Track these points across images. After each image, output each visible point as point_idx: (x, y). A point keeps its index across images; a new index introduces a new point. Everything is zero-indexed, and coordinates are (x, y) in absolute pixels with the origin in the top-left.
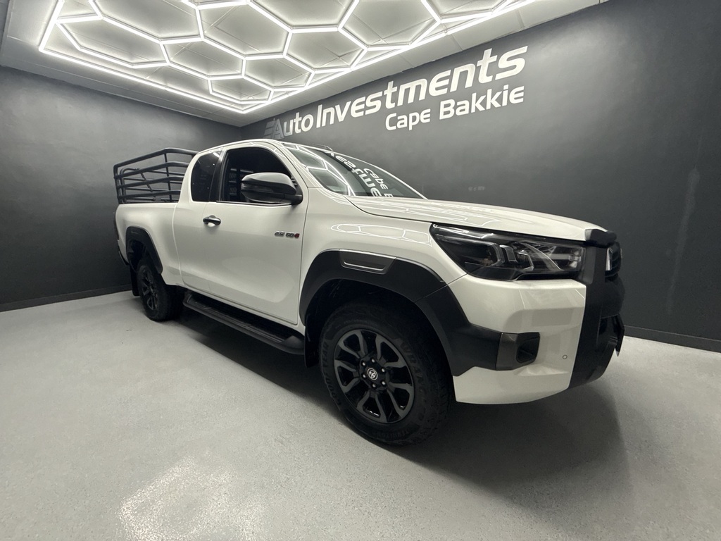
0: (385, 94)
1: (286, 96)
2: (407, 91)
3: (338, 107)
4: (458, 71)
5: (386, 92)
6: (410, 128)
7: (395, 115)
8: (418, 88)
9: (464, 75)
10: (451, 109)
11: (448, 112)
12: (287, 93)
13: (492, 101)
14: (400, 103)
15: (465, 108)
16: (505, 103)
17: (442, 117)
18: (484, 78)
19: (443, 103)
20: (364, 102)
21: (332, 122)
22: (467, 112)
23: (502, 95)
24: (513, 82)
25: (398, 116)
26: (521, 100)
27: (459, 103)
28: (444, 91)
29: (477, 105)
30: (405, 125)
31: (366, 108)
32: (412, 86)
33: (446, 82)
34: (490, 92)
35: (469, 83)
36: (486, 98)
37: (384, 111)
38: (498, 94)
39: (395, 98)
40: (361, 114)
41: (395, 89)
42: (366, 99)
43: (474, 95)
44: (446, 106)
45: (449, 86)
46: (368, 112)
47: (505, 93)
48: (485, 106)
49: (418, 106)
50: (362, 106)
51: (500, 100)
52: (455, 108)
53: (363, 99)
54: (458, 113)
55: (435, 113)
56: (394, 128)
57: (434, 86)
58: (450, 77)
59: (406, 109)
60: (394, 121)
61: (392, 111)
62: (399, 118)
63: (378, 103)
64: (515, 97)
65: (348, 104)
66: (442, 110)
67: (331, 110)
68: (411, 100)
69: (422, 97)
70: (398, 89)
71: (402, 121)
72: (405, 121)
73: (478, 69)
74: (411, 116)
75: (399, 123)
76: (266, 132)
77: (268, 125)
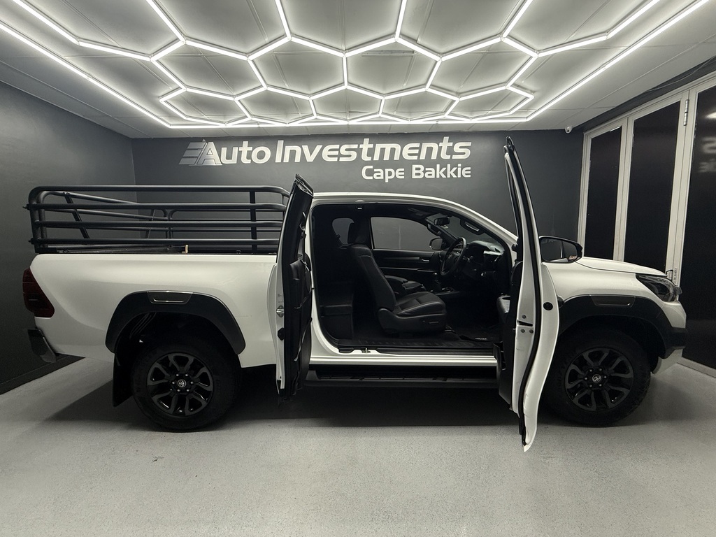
0: (361, 147)
1: (256, 126)
2: (383, 150)
3: (306, 148)
4: (425, 146)
5: (361, 146)
6: (387, 181)
7: (371, 167)
8: (393, 150)
9: (430, 150)
10: (421, 172)
11: (419, 174)
12: (257, 123)
13: (451, 173)
14: (376, 158)
15: (432, 173)
16: (459, 176)
17: (414, 177)
18: (444, 156)
19: (414, 167)
20: (338, 150)
21: (298, 159)
22: (433, 176)
23: (457, 169)
24: (465, 163)
25: (374, 168)
26: (469, 176)
27: (427, 169)
28: (415, 158)
29: (440, 173)
30: (382, 177)
31: (340, 155)
32: (388, 147)
33: (416, 151)
34: (449, 166)
35: (434, 157)
36: (446, 170)
37: (359, 162)
38: (455, 169)
39: (371, 153)
40: (335, 159)
41: (371, 146)
42: (340, 147)
43: (438, 166)
44: (417, 169)
45: (419, 155)
46: (342, 159)
47: (459, 169)
48: (446, 175)
49: (393, 164)
50: (336, 153)
51: (456, 172)
52: (425, 172)
53: (337, 147)
54: (427, 176)
55: (408, 172)
56: (371, 178)
57: (408, 151)
58: (420, 148)
59: (382, 164)
60: (370, 173)
61: (367, 163)
62: (375, 170)
63: (354, 155)
64: (465, 173)
65: (318, 148)
66: (414, 172)
67: (297, 149)
68: (386, 158)
69: (397, 157)
70: (374, 146)
71: (379, 174)
72: (382, 174)
73: (440, 148)
74: (387, 170)
75: (375, 175)
76: (187, 153)
77: (192, 145)
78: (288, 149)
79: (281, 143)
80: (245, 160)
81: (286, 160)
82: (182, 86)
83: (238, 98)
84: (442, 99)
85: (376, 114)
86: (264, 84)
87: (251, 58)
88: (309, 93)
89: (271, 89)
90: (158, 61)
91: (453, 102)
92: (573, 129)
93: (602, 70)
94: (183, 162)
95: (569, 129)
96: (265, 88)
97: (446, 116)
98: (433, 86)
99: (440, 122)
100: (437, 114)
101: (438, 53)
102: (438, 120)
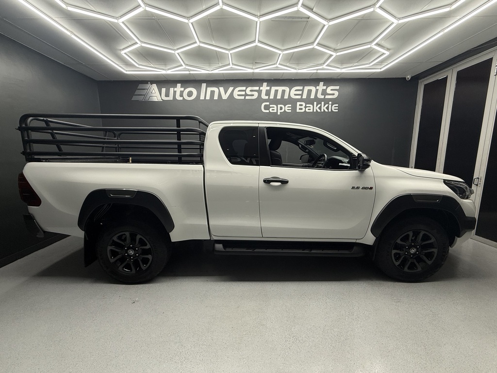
1: (188, 72)
2: (276, 91)
3: (222, 89)
4: (307, 88)
5: (261, 88)
6: (279, 114)
7: (268, 103)
8: (284, 92)
9: (310, 91)
10: (303, 107)
11: (301, 109)
12: (189, 70)
13: (324, 108)
14: (272, 97)
15: (310, 108)
16: (330, 111)
17: (298, 111)
18: (320, 96)
19: (298, 103)
20: (245, 91)
21: (216, 97)
22: (311, 111)
23: (328, 106)
24: (334, 101)
25: (270, 104)
26: (337, 111)
27: (307, 105)
28: (299, 97)
29: (316, 108)
30: (275, 111)
31: (246, 95)
32: (280, 89)
33: (300, 92)
34: (323, 103)
35: (312, 96)
36: (321, 106)
37: (259, 100)
38: (327, 105)
39: (268, 93)
40: (243, 98)
41: (268, 88)
42: (246, 89)
43: (315, 103)
44: (300, 105)
45: (302, 95)
46: (247, 98)
47: (330, 106)
48: (321, 110)
49: (283, 101)
50: (243, 93)
51: (327, 108)
52: (306, 107)
53: (244, 88)
54: (307, 111)
55: (294, 108)
56: (268, 111)
57: (294, 92)
58: (302, 90)
59: (275, 101)
60: (267, 107)
61: (266, 101)
62: (271, 106)
63: (256, 94)
64: (334, 108)
65: (231, 89)
66: (298, 107)
67: (216, 89)
68: (279, 97)
69: (286, 97)
70: (271, 88)
71: (273, 108)
72: (275, 108)
73: (317, 90)
74: (279, 106)
75: (271, 109)
76: (137, 92)
77: (140, 86)
78: (210, 89)
79: (204, 85)
80: (178, 98)
81: (208, 98)
82: (138, 41)
83: (177, 51)
84: (323, 54)
85: (274, 64)
86: (198, 41)
87: (191, 21)
88: (229, 48)
89: (202, 45)
90: (123, 22)
91: (331, 56)
92: (412, 78)
93: (441, 34)
94: (134, 98)
95: (409, 77)
96: (198, 44)
97: (324, 66)
98: (319, 44)
99: (319, 71)
100: (317, 65)
101: (326, 19)
102: (317, 70)
